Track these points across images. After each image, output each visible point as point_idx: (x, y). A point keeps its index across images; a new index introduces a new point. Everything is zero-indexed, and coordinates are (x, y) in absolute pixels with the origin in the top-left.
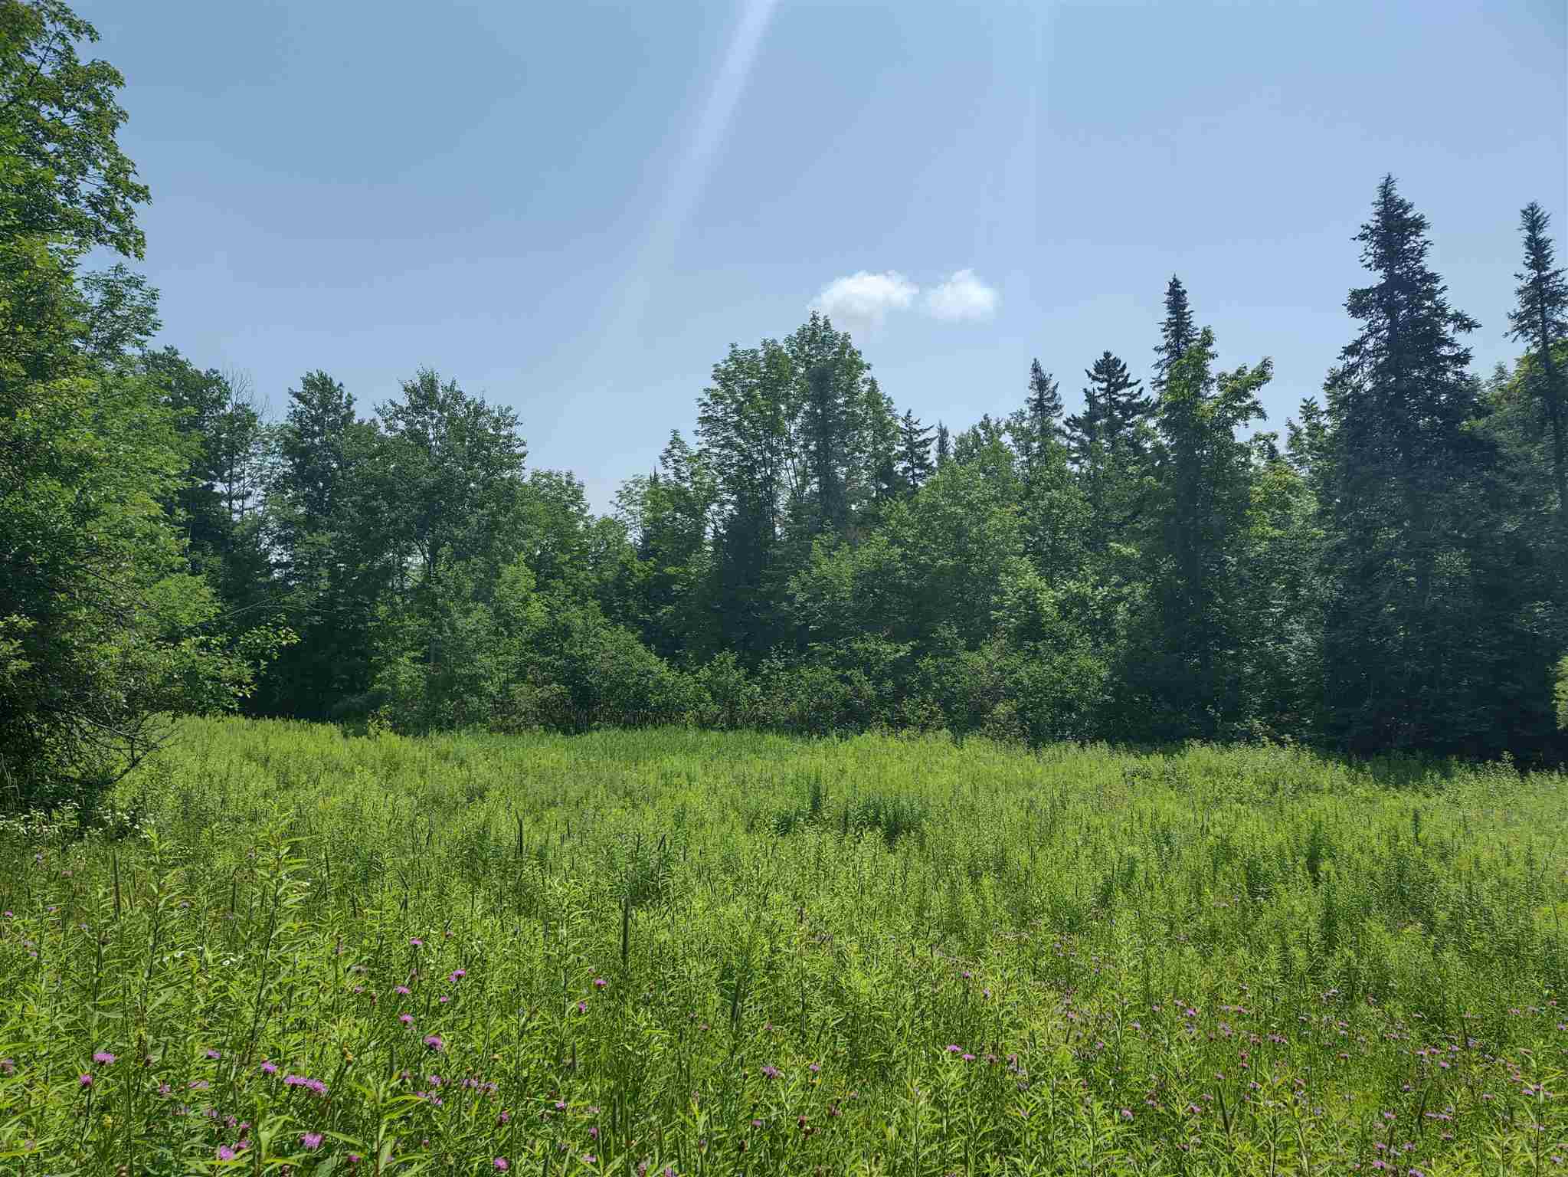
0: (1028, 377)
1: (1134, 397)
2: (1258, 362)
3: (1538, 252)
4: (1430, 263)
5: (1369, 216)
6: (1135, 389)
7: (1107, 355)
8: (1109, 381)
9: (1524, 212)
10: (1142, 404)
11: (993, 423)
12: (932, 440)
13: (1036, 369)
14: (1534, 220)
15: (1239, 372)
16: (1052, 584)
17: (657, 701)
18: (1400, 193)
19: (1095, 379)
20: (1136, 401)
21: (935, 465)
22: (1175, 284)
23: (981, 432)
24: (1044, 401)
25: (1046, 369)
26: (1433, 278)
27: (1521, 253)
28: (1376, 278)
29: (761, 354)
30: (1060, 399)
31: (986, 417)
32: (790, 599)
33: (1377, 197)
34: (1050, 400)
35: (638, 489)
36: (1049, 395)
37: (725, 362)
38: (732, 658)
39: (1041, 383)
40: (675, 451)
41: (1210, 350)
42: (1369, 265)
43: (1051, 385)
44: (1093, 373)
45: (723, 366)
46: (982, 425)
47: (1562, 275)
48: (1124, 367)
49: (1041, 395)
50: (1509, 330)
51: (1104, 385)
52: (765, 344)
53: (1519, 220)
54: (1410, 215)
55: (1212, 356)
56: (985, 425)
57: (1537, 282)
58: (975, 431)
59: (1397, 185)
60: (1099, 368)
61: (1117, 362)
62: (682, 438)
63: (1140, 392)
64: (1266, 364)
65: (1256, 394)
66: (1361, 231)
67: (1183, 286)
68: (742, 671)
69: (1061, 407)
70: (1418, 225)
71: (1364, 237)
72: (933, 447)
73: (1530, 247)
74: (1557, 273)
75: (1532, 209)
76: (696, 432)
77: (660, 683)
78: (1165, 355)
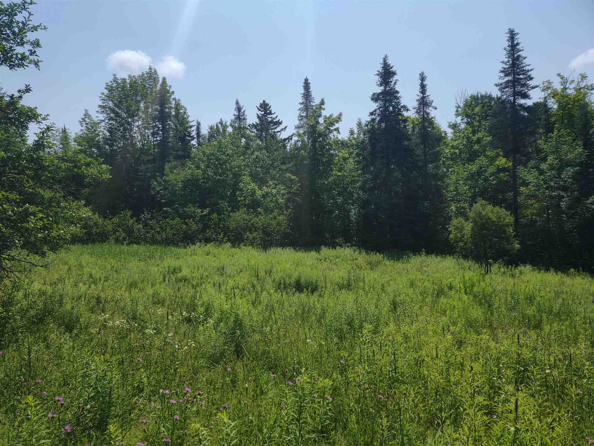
0: (235, 106)
1: (274, 119)
2: (339, 113)
3: (423, 88)
4: (397, 88)
5: (379, 68)
6: (274, 116)
7: (264, 101)
8: (264, 112)
9: (420, 74)
10: (276, 122)
11: (224, 122)
12: (194, 126)
13: (237, 103)
14: (423, 78)
15: (330, 116)
16: (260, 189)
17: (96, 232)
18: (390, 62)
19: (259, 110)
20: (274, 120)
21: (195, 136)
22: (306, 80)
23: (220, 125)
24: (240, 116)
25: (241, 104)
26: (397, 92)
27: (418, 88)
28: (379, 90)
29: (128, 81)
30: (246, 116)
31: (221, 120)
32: (154, 189)
33: (382, 61)
34: (242, 116)
35: (57, 134)
36: (242, 114)
37: (111, 82)
38: (129, 213)
39: (239, 109)
40: (86, 119)
41: (323, 106)
42: (378, 85)
43: (243, 110)
44: (260, 108)
45: (110, 83)
46: (220, 122)
47: (430, 97)
48: (270, 107)
49: (239, 113)
50: (414, 113)
51: (263, 113)
52: (129, 76)
53: (418, 77)
54: (392, 70)
55: (324, 109)
56: (221, 123)
57: (423, 98)
58: (217, 126)
59: (389, 58)
60: (261, 106)
61: (267, 105)
62: (89, 113)
63: (276, 117)
64: (341, 114)
65: (337, 125)
66: (377, 73)
67: (309, 81)
68: (135, 219)
69: (246, 119)
70: (394, 73)
71: (378, 75)
72: (194, 128)
73: (421, 86)
74: (428, 96)
75: (422, 73)
76: (98, 112)
77: (96, 224)
78: (302, 106)
